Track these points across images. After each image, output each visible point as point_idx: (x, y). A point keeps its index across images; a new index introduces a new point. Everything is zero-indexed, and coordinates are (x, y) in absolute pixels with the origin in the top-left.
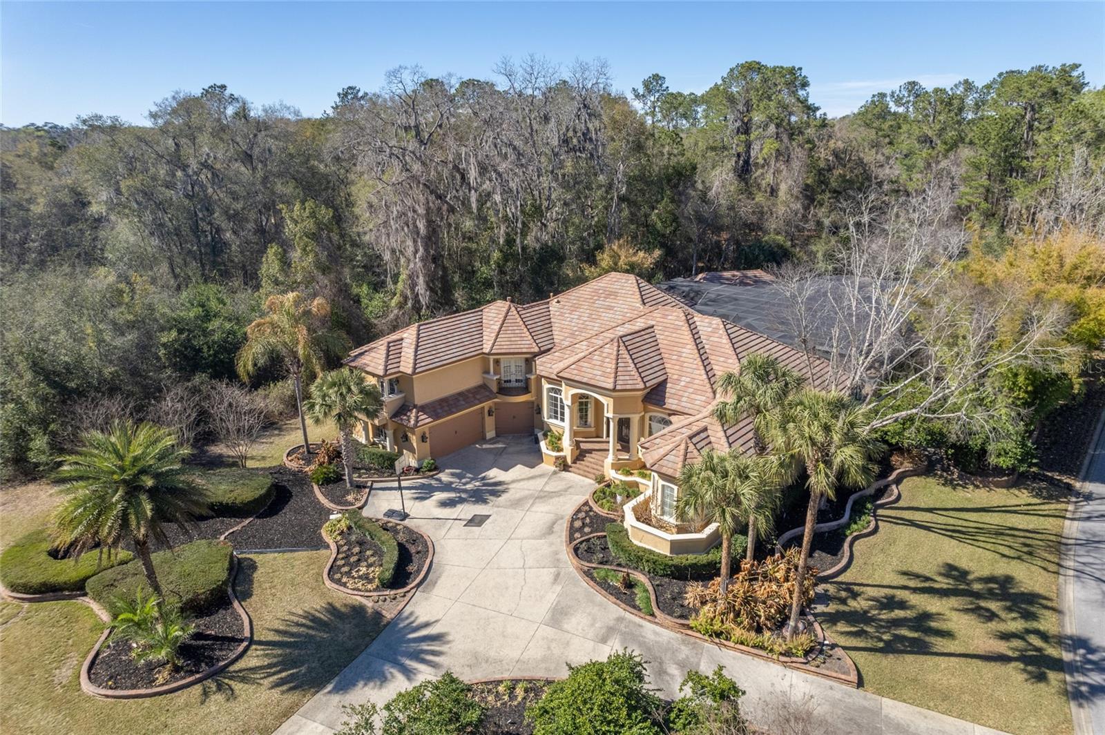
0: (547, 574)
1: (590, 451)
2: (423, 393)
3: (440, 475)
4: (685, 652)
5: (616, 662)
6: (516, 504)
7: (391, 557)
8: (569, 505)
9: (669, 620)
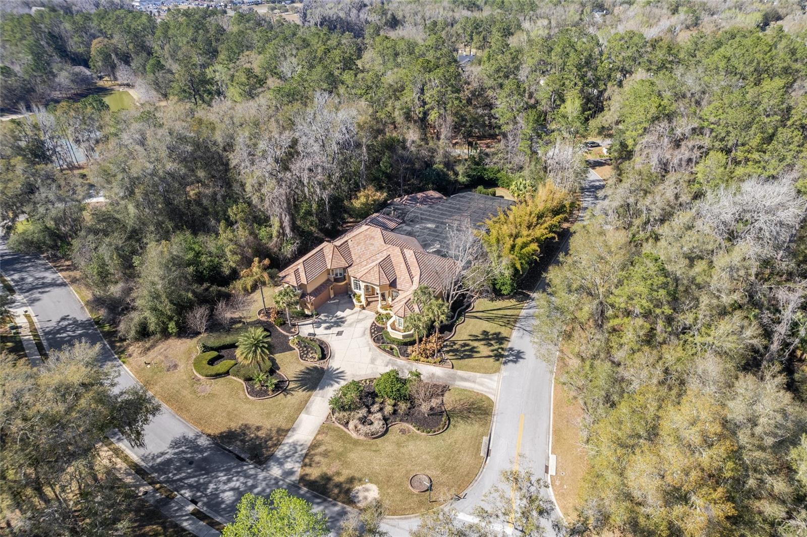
0: (367, 349)
1: (372, 302)
2: (309, 290)
3: (320, 317)
4: (409, 366)
5: (392, 371)
6: (350, 325)
7: (319, 350)
8: (368, 323)
9: (404, 358)
